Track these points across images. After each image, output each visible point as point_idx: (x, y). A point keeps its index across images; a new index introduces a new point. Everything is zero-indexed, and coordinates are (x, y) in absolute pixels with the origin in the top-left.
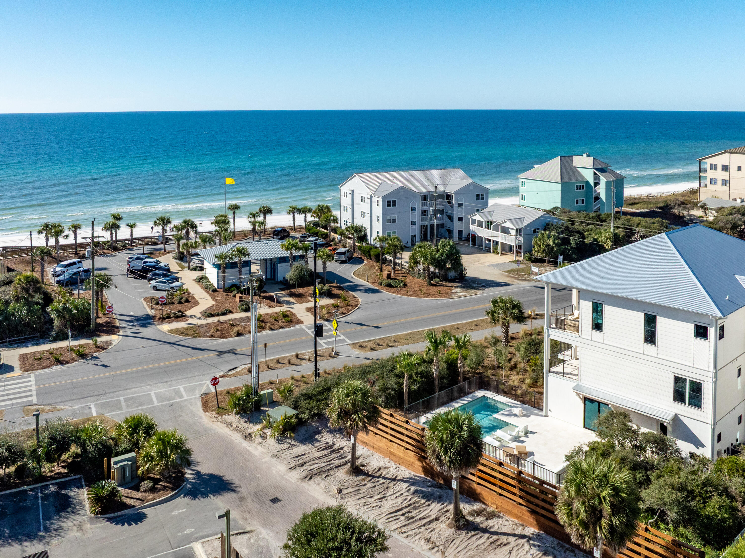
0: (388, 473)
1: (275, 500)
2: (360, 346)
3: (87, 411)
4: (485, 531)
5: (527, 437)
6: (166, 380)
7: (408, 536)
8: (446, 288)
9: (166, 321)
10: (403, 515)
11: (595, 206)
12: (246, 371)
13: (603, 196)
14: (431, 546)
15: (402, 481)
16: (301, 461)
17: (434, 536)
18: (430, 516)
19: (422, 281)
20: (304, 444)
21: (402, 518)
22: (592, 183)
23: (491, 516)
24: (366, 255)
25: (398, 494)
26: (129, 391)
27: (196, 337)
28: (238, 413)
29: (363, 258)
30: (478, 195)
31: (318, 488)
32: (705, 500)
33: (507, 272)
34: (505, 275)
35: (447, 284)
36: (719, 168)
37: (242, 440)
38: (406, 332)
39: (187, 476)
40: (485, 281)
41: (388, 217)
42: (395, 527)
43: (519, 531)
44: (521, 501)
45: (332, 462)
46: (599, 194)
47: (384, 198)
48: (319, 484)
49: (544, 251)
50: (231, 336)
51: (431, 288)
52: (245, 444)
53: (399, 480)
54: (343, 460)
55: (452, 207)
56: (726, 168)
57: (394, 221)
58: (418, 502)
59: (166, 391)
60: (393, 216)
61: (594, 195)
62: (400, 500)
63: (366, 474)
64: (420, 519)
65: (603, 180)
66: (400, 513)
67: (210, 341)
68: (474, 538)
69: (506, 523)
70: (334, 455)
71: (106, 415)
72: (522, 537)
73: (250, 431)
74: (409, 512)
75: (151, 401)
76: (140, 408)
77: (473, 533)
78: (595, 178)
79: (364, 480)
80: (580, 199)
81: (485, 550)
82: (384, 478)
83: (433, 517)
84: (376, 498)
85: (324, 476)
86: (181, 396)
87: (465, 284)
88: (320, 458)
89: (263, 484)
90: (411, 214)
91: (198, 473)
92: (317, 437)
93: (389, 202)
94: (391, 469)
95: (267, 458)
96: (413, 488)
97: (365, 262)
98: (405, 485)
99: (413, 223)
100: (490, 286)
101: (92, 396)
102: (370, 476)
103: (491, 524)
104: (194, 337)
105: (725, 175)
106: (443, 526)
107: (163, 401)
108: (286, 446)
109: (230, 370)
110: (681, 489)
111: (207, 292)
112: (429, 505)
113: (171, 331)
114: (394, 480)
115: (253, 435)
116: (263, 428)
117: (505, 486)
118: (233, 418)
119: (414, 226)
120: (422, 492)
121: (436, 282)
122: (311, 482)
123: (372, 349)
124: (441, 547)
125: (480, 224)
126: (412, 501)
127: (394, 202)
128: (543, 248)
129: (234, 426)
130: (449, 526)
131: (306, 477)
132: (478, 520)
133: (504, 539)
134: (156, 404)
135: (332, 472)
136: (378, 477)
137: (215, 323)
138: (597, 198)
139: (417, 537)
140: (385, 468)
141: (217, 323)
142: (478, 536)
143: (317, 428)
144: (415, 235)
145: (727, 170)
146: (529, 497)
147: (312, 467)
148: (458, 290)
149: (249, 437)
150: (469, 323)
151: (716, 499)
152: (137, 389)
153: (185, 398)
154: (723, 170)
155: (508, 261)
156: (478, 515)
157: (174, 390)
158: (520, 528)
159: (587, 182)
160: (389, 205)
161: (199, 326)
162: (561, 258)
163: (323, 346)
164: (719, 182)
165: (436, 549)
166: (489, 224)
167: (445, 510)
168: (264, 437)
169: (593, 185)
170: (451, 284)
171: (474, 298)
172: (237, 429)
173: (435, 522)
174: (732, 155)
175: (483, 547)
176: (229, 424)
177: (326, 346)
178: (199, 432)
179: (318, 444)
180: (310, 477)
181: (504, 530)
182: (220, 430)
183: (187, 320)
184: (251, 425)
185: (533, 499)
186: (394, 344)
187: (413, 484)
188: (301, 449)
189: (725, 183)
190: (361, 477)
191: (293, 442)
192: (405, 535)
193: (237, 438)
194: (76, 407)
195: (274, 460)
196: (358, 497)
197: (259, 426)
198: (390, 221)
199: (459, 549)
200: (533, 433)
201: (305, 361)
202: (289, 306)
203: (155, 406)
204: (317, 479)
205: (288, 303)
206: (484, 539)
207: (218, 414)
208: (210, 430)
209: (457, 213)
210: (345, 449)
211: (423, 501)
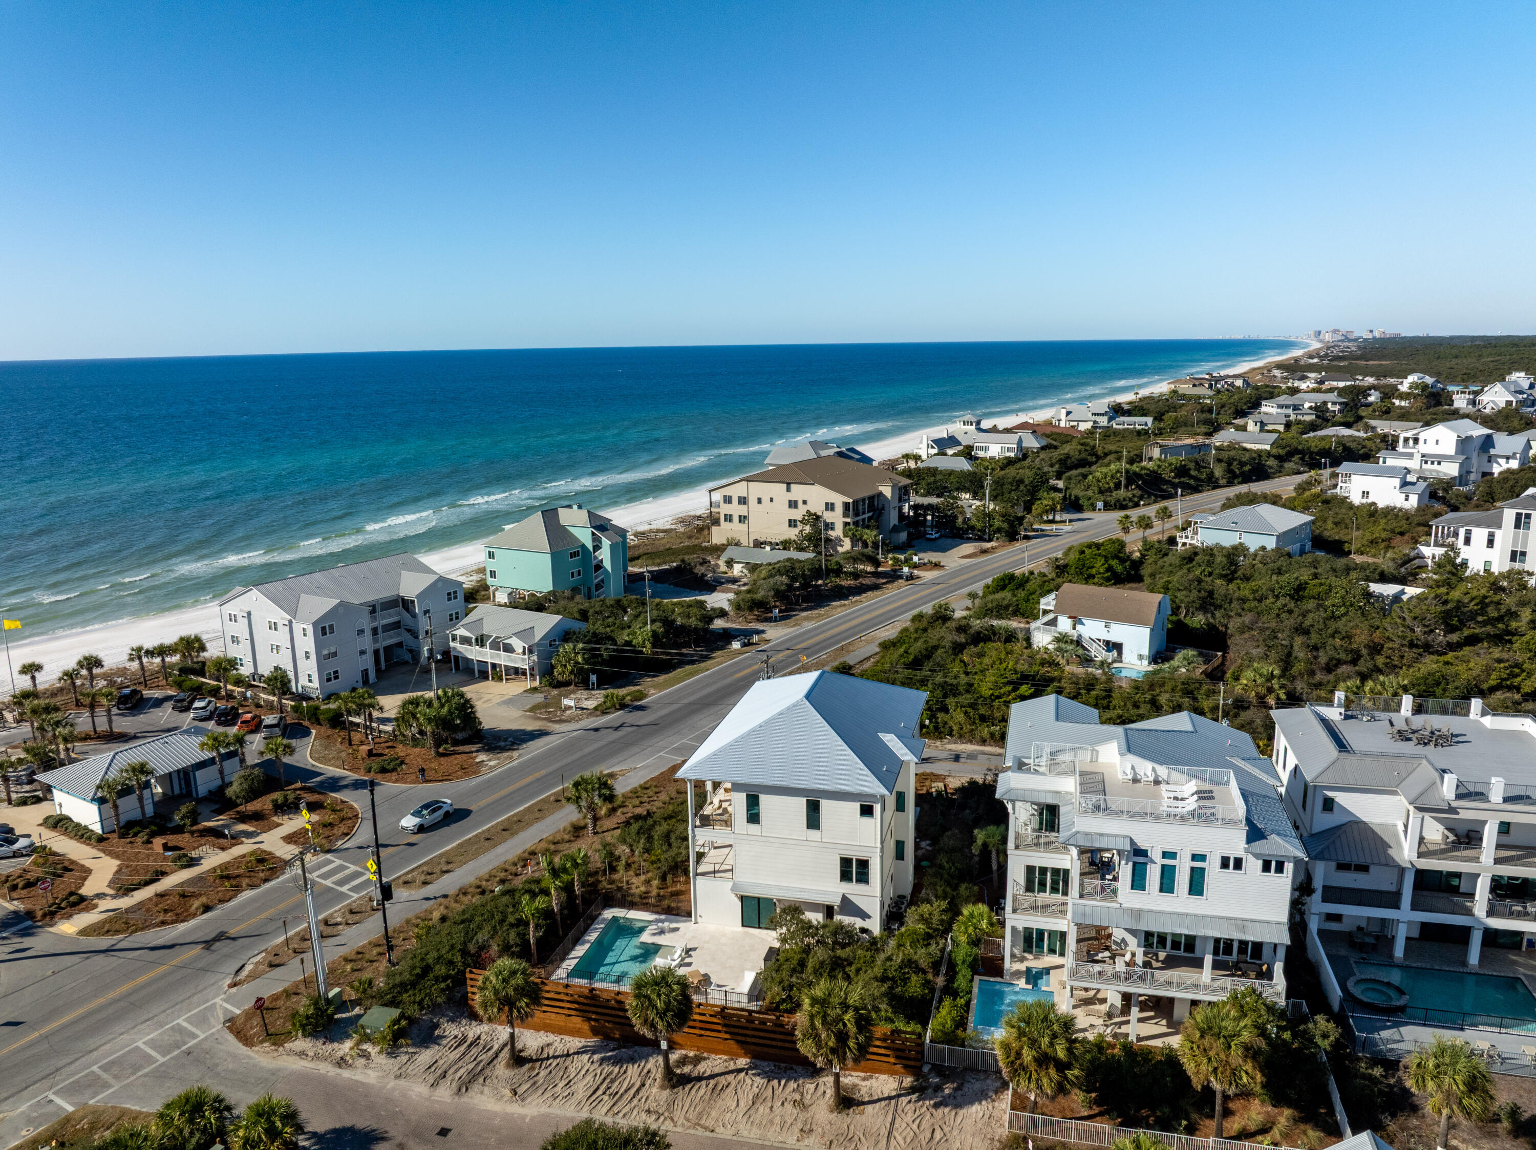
0: (555, 1050)
1: (444, 1132)
2: (406, 883)
3: (50, 1108)
4: (699, 1079)
5: (690, 956)
6: (145, 1017)
7: (624, 1115)
8: (464, 756)
9: (58, 916)
10: (604, 1093)
11: (596, 577)
12: (264, 967)
13: (607, 564)
14: (654, 1117)
15: (577, 1053)
16: (439, 1072)
17: (653, 1106)
18: (633, 1085)
19: (423, 751)
20: (427, 1047)
21: (606, 1098)
22: (590, 546)
23: (697, 1060)
24: (309, 720)
25: (583, 1072)
26: (96, 1053)
27: (136, 931)
28: (305, 1035)
29: (306, 723)
30: (449, 594)
31: (484, 1098)
32: (905, 980)
33: (531, 710)
34: (529, 717)
35: (461, 748)
36: (735, 500)
37: (339, 1071)
38: (454, 844)
39: (302, 1144)
40: (510, 733)
41: (325, 652)
42: (605, 1110)
43: (732, 1066)
44: (727, 1036)
45: (479, 1059)
46: (602, 561)
47: (315, 625)
48: (482, 1093)
49: (571, 672)
50: (194, 915)
51: (443, 760)
52: (346, 1074)
53: (574, 1053)
54: (491, 1053)
55: (414, 616)
56: (743, 501)
57: (335, 654)
58: (611, 1073)
59: (160, 1034)
60: (333, 650)
61: (594, 562)
62: (589, 1077)
63: (530, 1060)
64: (626, 1091)
65: (606, 543)
66: (600, 1092)
67: (164, 933)
68: (694, 1091)
69: (716, 1063)
70: (474, 1051)
71: (91, 1102)
72: (740, 1071)
73: (341, 1053)
74: (609, 1088)
75: (149, 1059)
76: (140, 1073)
77: (689, 1086)
78: (594, 540)
79: (533, 1069)
80: (575, 571)
81: (710, 1099)
82: (555, 1057)
83: (638, 1084)
84: (561, 1085)
85: (481, 1080)
86: (194, 1036)
87: (487, 744)
88: (460, 1059)
89: (413, 1118)
90: (358, 639)
91: (314, 1135)
92: (436, 1033)
93: (324, 629)
94: (556, 1044)
95: (392, 1084)
96: (596, 1057)
97: (314, 732)
98: (585, 1057)
99: (362, 653)
100: (525, 741)
101: (35, 1082)
102: (537, 1060)
103: (702, 1071)
104: (132, 933)
105: (742, 510)
106: (654, 1090)
107: (169, 1052)
108: (404, 1058)
109: (237, 972)
110: (883, 979)
111: (88, 845)
112: (625, 1072)
113: (84, 932)
114: (568, 1055)
115: (348, 1058)
116: (358, 1044)
117: (707, 1026)
118: (301, 1043)
119: (364, 657)
120: (609, 1058)
121: (445, 749)
122: (471, 1093)
123: (425, 883)
124: (666, 1114)
125: (465, 641)
126: (604, 1075)
127: (331, 627)
128: (569, 668)
129: (311, 1054)
130: (662, 1087)
131: (459, 1090)
132: (687, 1069)
133: (722, 1080)
134: (162, 1060)
135: (487, 1072)
136: (548, 1058)
137: (150, 899)
138: (599, 566)
139: (635, 1112)
140: (548, 1045)
141: (155, 899)
142: (696, 1087)
143: (432, 1021)
144: (366, 670)
145: (745, 503)
146: (732, 1030)
147: (458, 1075)
148: (482, 757)
149: (341, 1062)
150: (528, 809)
151: (914, 978)
152: (108, 1047)
153: (202, 1036)
154: (739, 503)
155: (521, 690)
156: (684, 1065)
157: (172, 1028)
158: (732, 1063)
159: (583, 546)
160: (324, 633)
161: (127, 911)
162: (593, 678)
163: (351, 897)
164: (736, 519)
165: (662, 1118)
166: (481, 641)
167: (645, 1071)
168: (366, 1056)
169: (591, 549)
170: (467, 748)
171: (513, 767)
172: (316, 1057)
173: (643, 1089)
174: (751, 484)
175: (707, 1097)
176: (302, 1054)
177: (356, 896)
178: (266, 1080)
179: (445, 1042)
180: (465, 1086)
181: (717, 1070)
182: (295, 1067)
183: (95, 906)
184: (336, 1045)
185: (736, 1030)
186: (449, 867)
187: (594, 1053)
188: (426, 1056)
189: (743, 519)
190: (528, 1066)
191: (411, 1050)
192: (621, 1115)
193: (327, 1069)
194: (23, 1108)
195: (402, 1082)
196: (540, 1092)
197: (348, 1044)
198: (328, 657)
199: (685, 1109)
200: (695, 949)
201: (340, 927)
202: (253, 840)
203: (163, 1064)
204: (476, 1087)
205: (249, 835)
206: (703, 1089)
207: (274, 1044)
208: (279, 1070)
209: (424, 624)
210: (483, 1037)
211: (616, 1069)
